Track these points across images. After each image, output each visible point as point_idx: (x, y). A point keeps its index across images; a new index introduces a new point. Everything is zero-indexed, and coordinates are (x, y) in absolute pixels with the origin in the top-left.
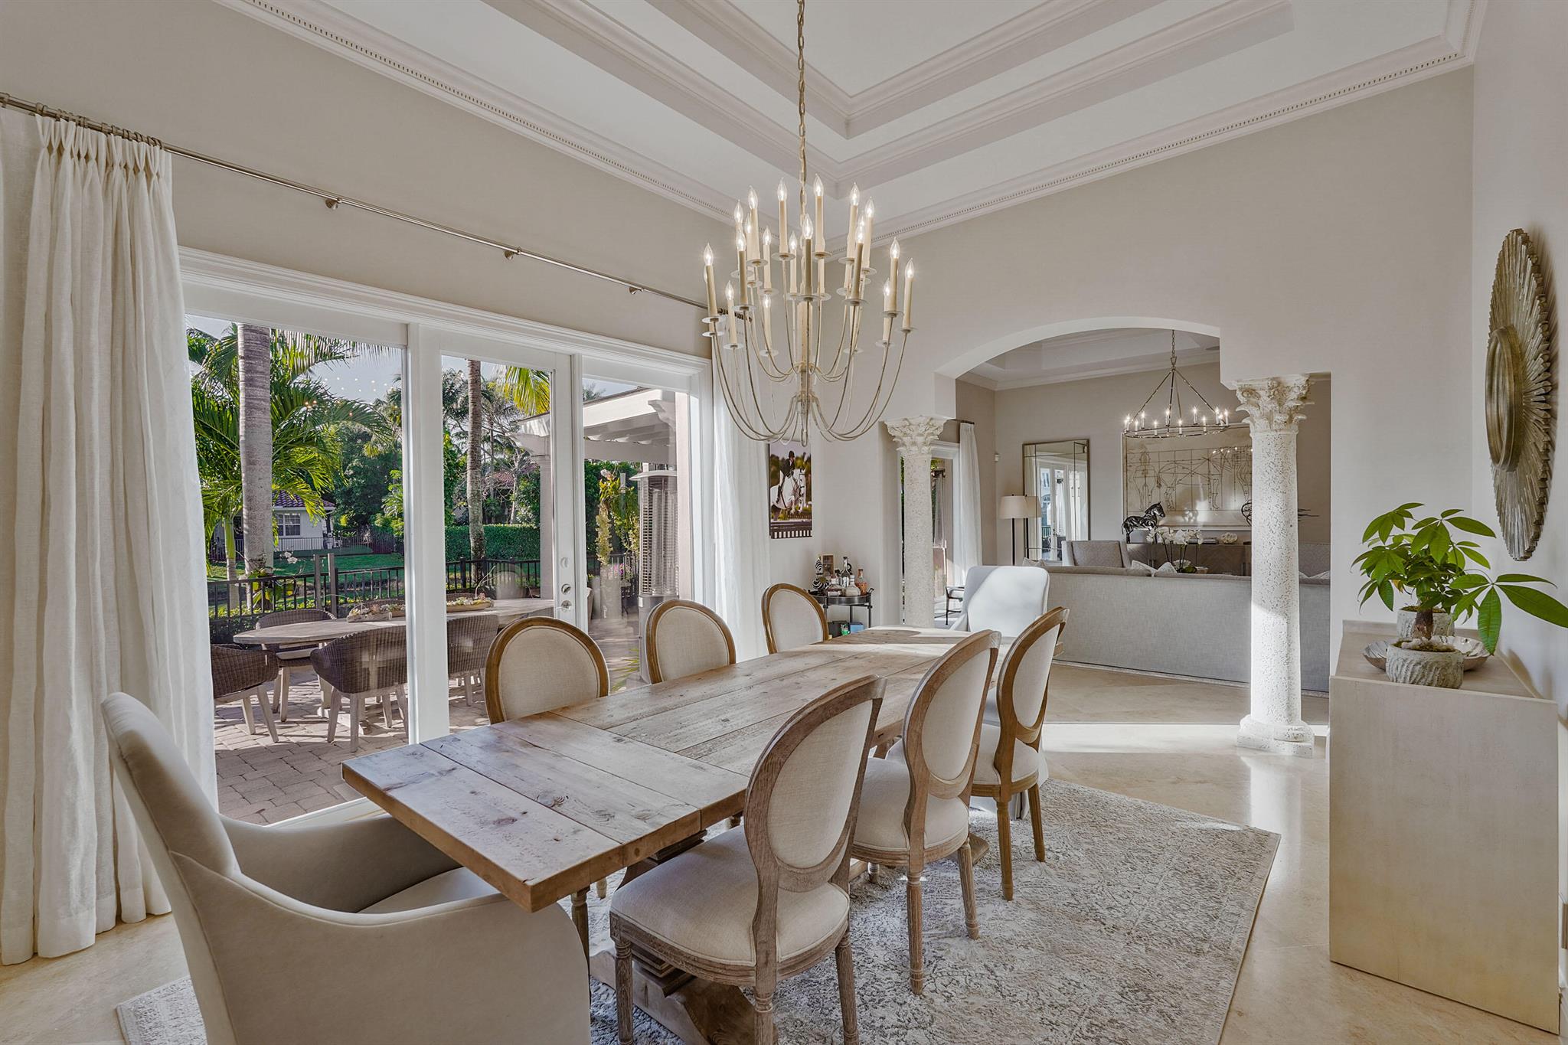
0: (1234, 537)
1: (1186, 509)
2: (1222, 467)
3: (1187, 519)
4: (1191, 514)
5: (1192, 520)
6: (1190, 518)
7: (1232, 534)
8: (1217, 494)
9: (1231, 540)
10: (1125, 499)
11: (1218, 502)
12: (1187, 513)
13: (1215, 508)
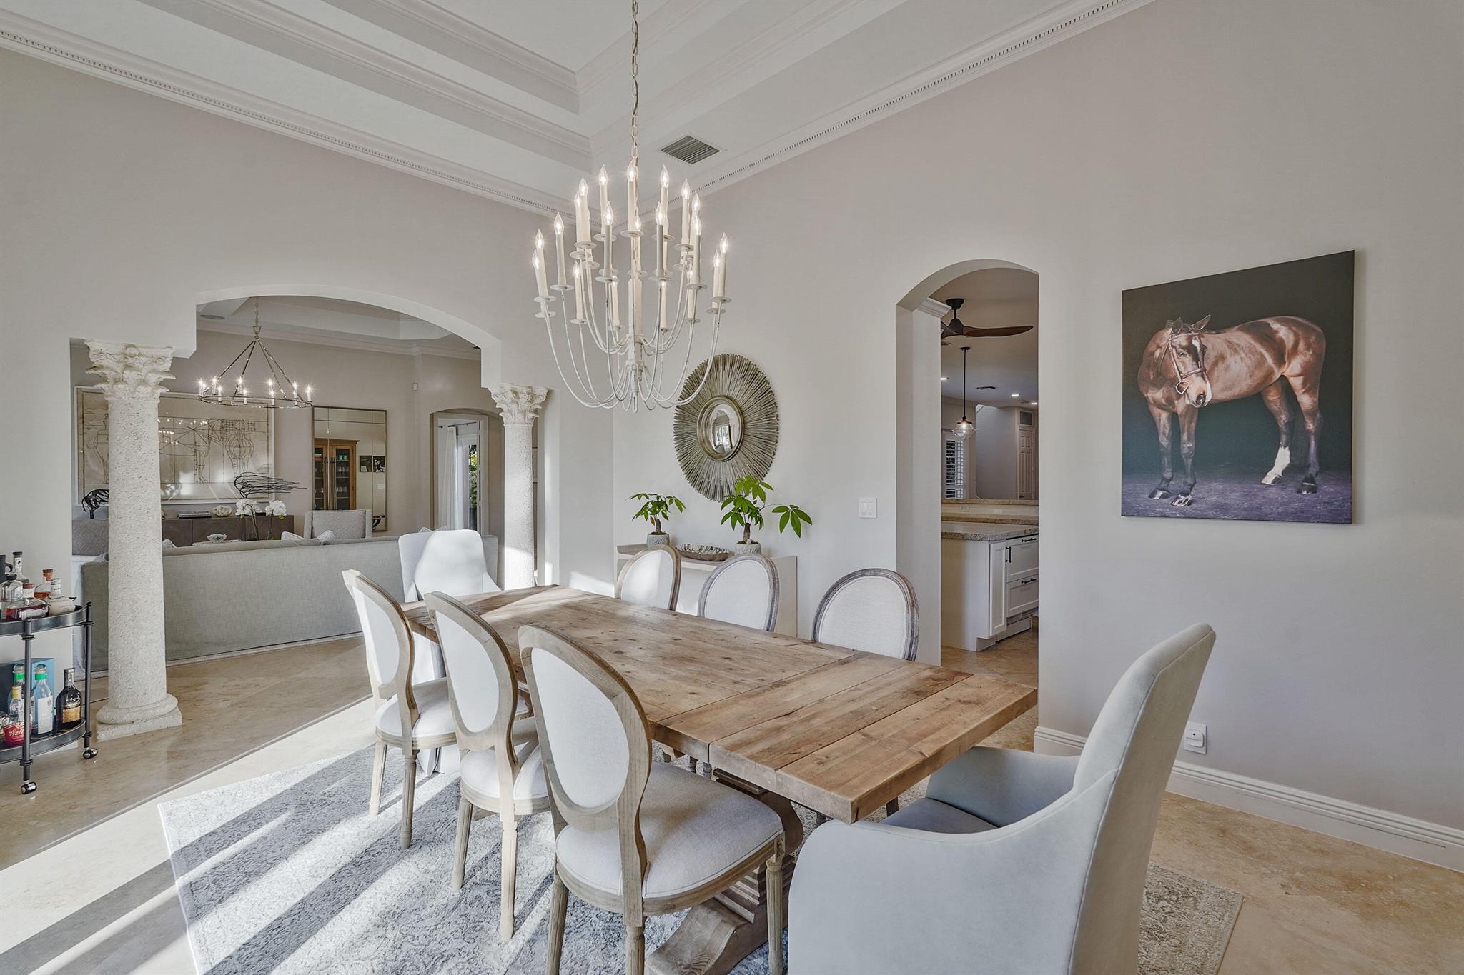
0: (228, 509)
1: (167, 481)
2: (210, 438)
3: (168, 492)
4: (173, 487)
5: (174, 494)
6: (172, 492)
7: (225, 507)
8: (204, 466)
9: (226, 513)
10: (81, 469)
11: (205, 473)
12: (169, 485)
13: (201, 480)
